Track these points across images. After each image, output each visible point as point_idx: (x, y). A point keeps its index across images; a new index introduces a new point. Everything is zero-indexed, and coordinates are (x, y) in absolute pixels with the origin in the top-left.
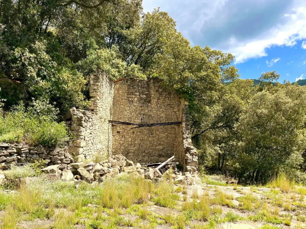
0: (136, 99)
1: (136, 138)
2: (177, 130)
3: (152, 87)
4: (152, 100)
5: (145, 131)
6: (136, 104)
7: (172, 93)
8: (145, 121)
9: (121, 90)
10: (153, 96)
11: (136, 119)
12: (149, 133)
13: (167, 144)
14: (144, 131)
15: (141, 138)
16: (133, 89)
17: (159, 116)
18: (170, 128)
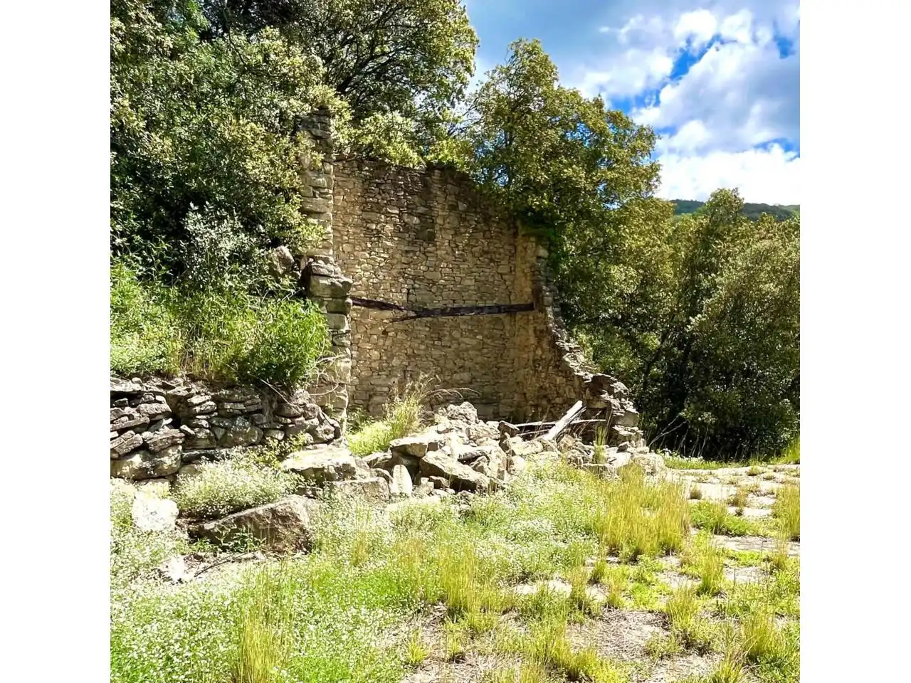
0: (389, 227)
1: (394, 351)
2: (508, 327)
3: (439, 193)
4: (437, 235)
5: (419, 328)
6: (389, 243)
7: (493, 219)
8: (419, 298)
9: (342, 193)
10: (440, 221)
11: (391, 291)
12: (433, 335)
13: (482, 368)
14: (416, 328)
15: (410, 351)
16: (379, 194)
17: (460, 284)
18: (489, 322)
